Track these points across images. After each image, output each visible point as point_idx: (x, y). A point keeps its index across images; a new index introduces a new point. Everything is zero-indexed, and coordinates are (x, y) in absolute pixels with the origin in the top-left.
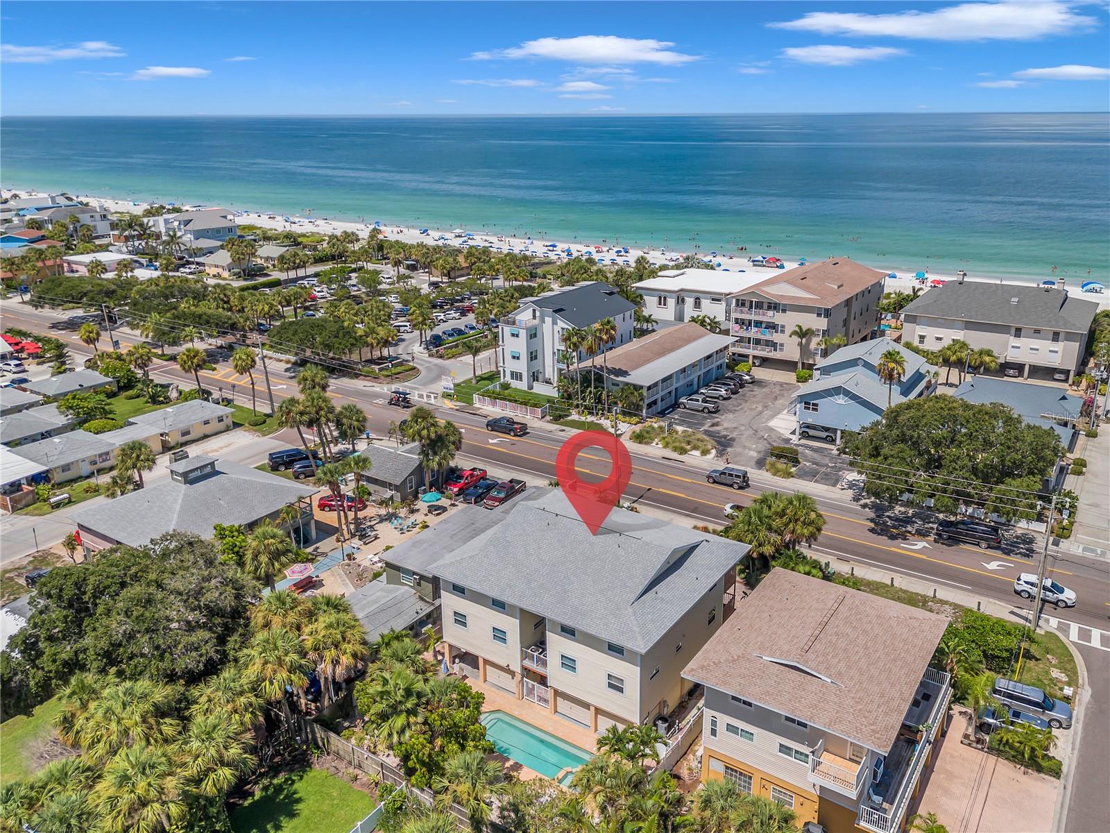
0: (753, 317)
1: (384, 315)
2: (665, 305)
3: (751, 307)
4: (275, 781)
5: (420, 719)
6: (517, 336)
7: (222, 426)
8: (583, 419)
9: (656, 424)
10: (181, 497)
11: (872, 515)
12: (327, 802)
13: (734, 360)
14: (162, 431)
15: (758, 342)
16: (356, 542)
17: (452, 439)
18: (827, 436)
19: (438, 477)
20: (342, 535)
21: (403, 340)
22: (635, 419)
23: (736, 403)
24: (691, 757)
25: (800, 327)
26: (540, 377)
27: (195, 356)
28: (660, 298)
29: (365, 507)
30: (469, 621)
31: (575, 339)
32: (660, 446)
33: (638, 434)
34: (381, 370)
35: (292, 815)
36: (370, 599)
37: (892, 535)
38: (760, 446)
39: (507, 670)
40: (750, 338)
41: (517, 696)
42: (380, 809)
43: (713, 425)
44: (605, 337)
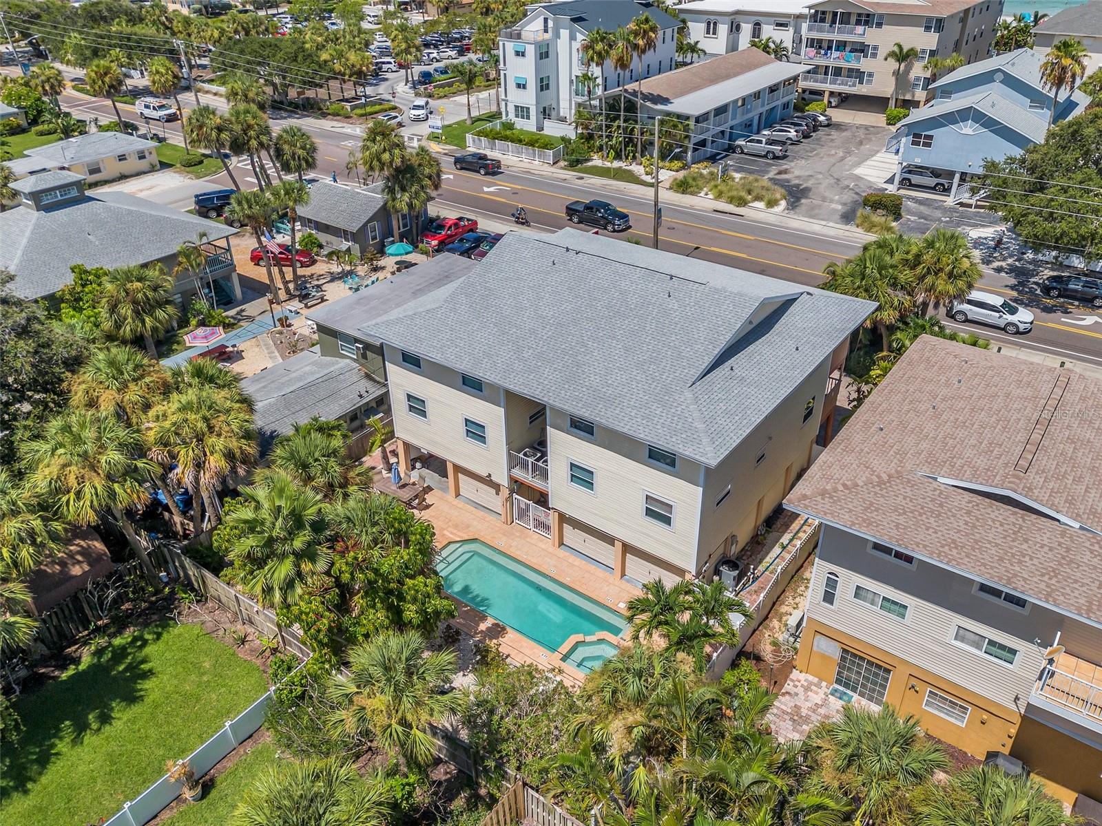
0: (836, 36)
1: (360, 43)
2: (714, 33)
3: (834, 22)
4: (117, 641)
5: (321, 566)
6: (523, 55)
7: (143, 165)
8: (608, 164)
9: (704, 169)
10: (31, 228)
11: (1013, 281)
12: (193, 677)
13: (803, 99)
14: (60, 165)
15: (838, 72)
16: (295, 305)
17: (427, 171)
18: (937, 184)
19: (411, 227)
20: (276, 295)
21: (386, 80)
22: (677, 164)
23: (808, 149)
24: (775, 623)
25: (900, 47)
26: (553, 114)
27: (106, 74)
28: (709, 23)
29: (313, 262)
30: (429, 408)
31: (599, 47)
32: (711, 196)
33: (681, 181)
34: (353, 108)
35: (132, 698)
36: (294, 375)
37: (1046, 307)
38: (846, 197)
39: (488, 481)
40: (827, 67)
41: (503, 518)
42: (269, 698)
43: (780, 173)
44: (641, 42)
